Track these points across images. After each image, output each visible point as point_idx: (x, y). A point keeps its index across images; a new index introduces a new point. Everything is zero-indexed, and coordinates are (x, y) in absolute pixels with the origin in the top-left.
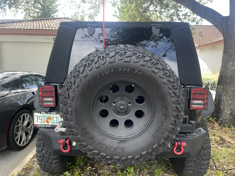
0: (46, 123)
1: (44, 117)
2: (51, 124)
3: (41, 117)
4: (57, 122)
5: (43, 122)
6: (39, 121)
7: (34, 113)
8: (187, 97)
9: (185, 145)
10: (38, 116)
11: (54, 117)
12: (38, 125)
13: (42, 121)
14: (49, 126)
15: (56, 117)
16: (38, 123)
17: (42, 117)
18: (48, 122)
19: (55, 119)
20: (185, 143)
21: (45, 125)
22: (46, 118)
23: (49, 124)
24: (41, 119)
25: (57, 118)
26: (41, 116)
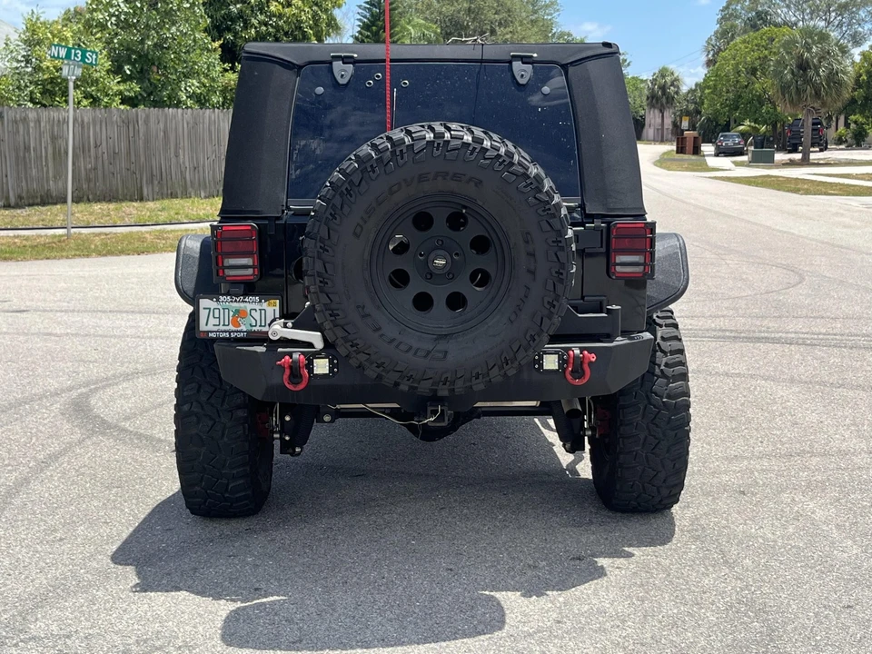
0: (231, 327)
1: (226, 311)
2: (245, 330)
3: (217, 311)
4: (263, 324)
5: (224, 325)
6: (212, 321)
7: (201, 300)
8: (602, 247)
9: (594, 360)
10: (210, 309)
11: (255, 310)
12: (211, 332)
13: (222, 323)
14: (241, 335)
15: (260, 310)
16: (210, 327)
17: (222, 311)
19: (256, 315)
20: (593, 355)
21: (230, 332)
22: (231, 314)
23: (239, 329)
24: (217, 315)
25: (263, 312)
26: (219, 307)
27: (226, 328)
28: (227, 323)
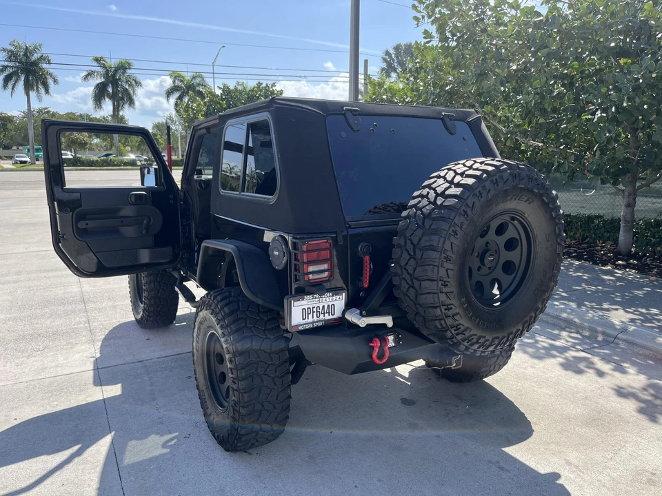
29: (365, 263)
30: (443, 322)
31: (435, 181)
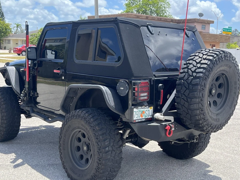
0: (141, 118)
1: (140, 112)
6: (136, 116)
7: (134, 109)
10: (135, 112)
11: (147, 111)
12: (137, 120)
13: (138, 117)
14: (144, 120)
15: (148, 110)
16: (136, 118)
17: (138, 112)
18: (142, 116)
19: (147, 112)
22: (141, 112)
23: (143, 118)
24: (137, 114)
25: (149, 111)
26: (138, 111)
27: (139, 118)
28: (140, 116)
29: (161, 93)
30: (199, 116)
31: (194, 58)
